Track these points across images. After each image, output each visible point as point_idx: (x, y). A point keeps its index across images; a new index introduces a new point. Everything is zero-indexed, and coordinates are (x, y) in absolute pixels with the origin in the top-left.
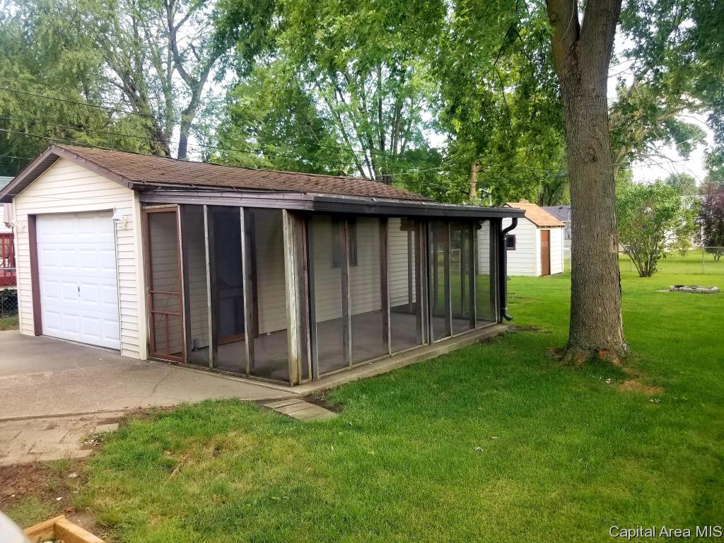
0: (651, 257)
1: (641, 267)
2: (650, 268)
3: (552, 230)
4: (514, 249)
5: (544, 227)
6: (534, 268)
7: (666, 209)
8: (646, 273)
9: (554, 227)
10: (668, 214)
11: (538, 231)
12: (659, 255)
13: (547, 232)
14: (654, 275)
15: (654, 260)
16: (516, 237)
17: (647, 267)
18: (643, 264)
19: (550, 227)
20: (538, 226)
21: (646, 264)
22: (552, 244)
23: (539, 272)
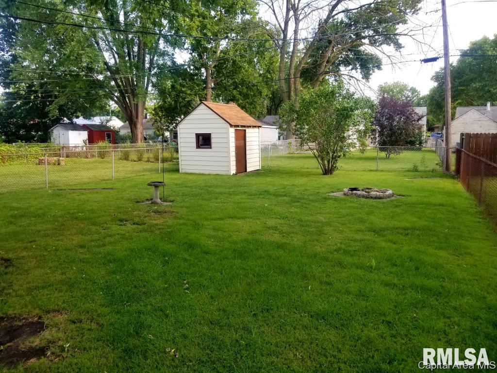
0: (333, 155)
1: (324, 165)
2: (332, 166)
3: (248, 131)
4: (211, 148)
5: (238, 126)
6: (229, 166)
7: (345, 109)
8: (328, 171)
9: (250, 127)
10: (347, 114)
11: (232, 131)
12: (339, 154)
13: (243, 132)
14: (336, 172)
15: (335, 159)
16: (212, 136)
17: (329, 165)
18: (326, 162)
19: (244, 126)
20: (231, 126)
21: (329, 162)
22: (247, 144)
23: (233, 171)
